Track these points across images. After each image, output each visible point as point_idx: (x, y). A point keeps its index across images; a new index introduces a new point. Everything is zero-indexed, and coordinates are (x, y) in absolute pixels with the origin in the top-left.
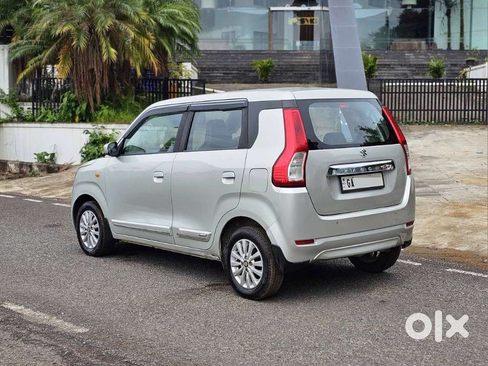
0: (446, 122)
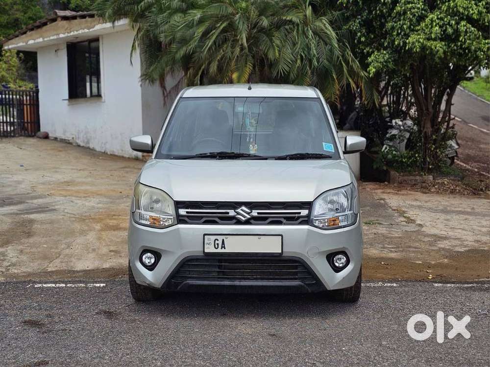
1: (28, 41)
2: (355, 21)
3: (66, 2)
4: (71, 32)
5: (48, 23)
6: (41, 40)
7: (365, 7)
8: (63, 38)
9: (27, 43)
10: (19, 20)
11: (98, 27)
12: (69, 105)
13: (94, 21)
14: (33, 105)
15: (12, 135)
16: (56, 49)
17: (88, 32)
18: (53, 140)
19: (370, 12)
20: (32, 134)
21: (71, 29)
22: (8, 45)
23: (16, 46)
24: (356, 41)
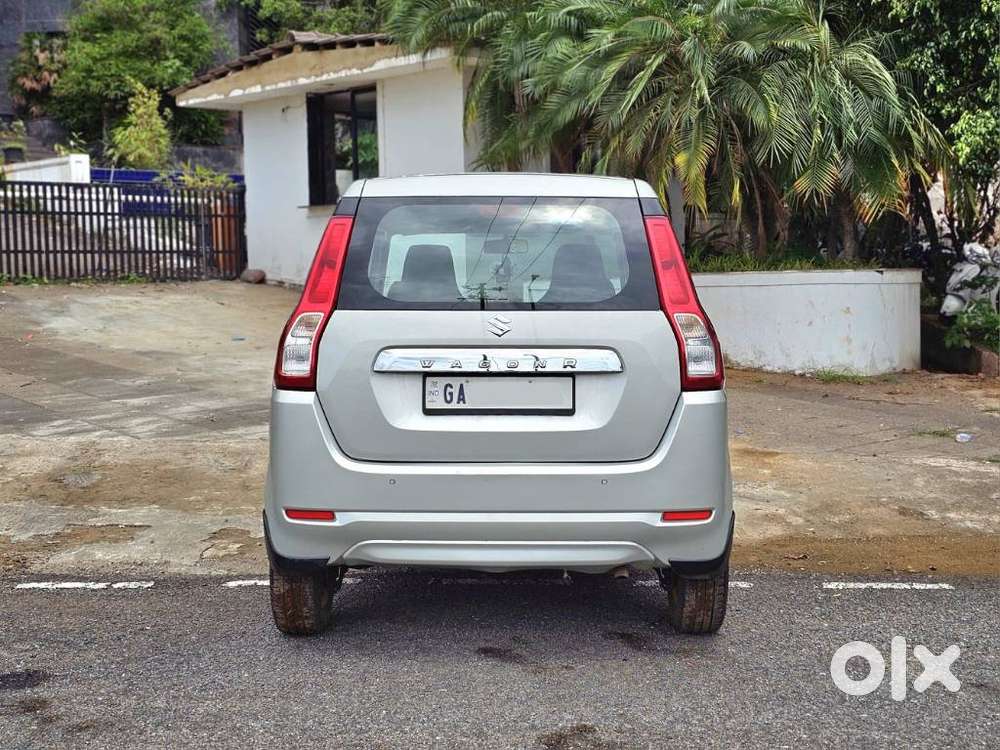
0: (71, 279)
1: (230, 92)
2: (921, 53)
3: (251, 7)
4: (322, 74)
5: (274, 57)
6: (258, 89)
7: (945, 25)
8: (305, 85)
9: (227, 95)
10: (162, 41)
11: (381, 65)
12: (309, 217)
13: (373, 53)
14: (235, 216)
15: (195, 276)
16: (284, 106)
17: (358, 75)
18: (275, 285)
19: (955, 35)
20: (231, 273)
21: (322, 68)
22: (187, 99)
23: (204, 100)
24: (925, 93)
